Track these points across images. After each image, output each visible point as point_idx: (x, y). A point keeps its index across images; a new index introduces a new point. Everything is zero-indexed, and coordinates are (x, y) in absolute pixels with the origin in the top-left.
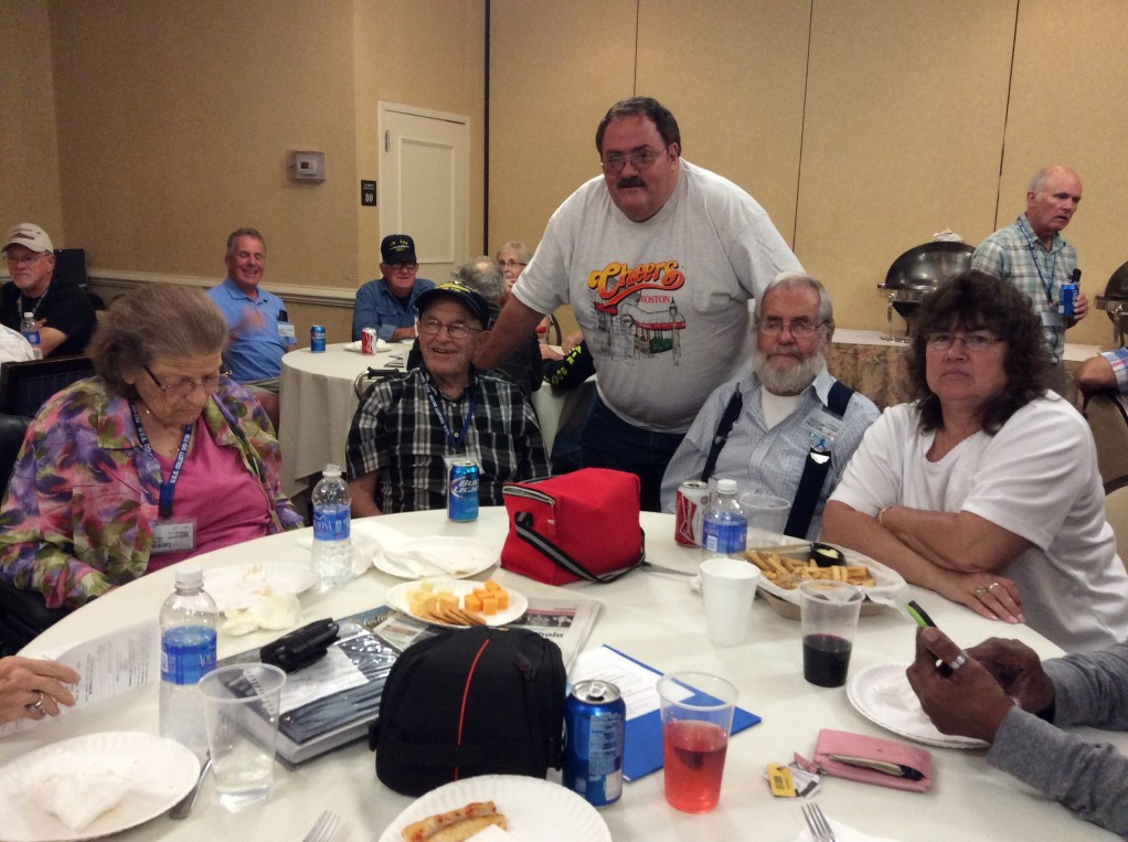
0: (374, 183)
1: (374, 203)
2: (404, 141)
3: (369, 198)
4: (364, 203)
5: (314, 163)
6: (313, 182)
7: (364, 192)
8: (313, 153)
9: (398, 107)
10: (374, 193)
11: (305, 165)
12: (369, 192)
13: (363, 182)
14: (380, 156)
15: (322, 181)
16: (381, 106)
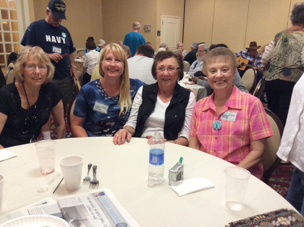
0: (160, 31)
1: (160, 35)
2: (166, 23)
3: (159, 34)
4: (158, 35)
5: (149, 28)
6: (149, 31)
7: (158, 33)
8: (149, 26)
9: (165, 16)
10: (160, 33)
11: (147, 28)
12: (159, 33)
13: (158, 31)
14: (161, 26)
15: (150, 31)
16: (162, 16)
